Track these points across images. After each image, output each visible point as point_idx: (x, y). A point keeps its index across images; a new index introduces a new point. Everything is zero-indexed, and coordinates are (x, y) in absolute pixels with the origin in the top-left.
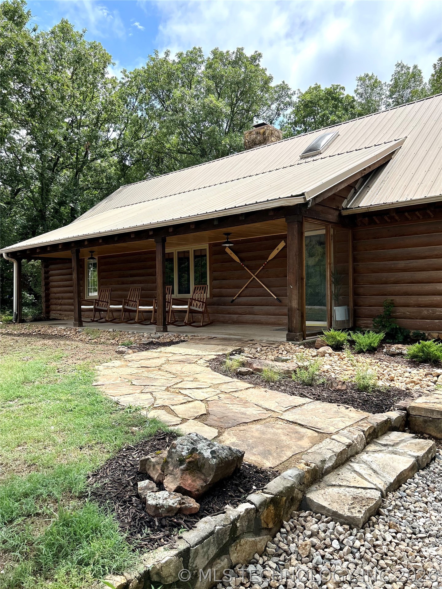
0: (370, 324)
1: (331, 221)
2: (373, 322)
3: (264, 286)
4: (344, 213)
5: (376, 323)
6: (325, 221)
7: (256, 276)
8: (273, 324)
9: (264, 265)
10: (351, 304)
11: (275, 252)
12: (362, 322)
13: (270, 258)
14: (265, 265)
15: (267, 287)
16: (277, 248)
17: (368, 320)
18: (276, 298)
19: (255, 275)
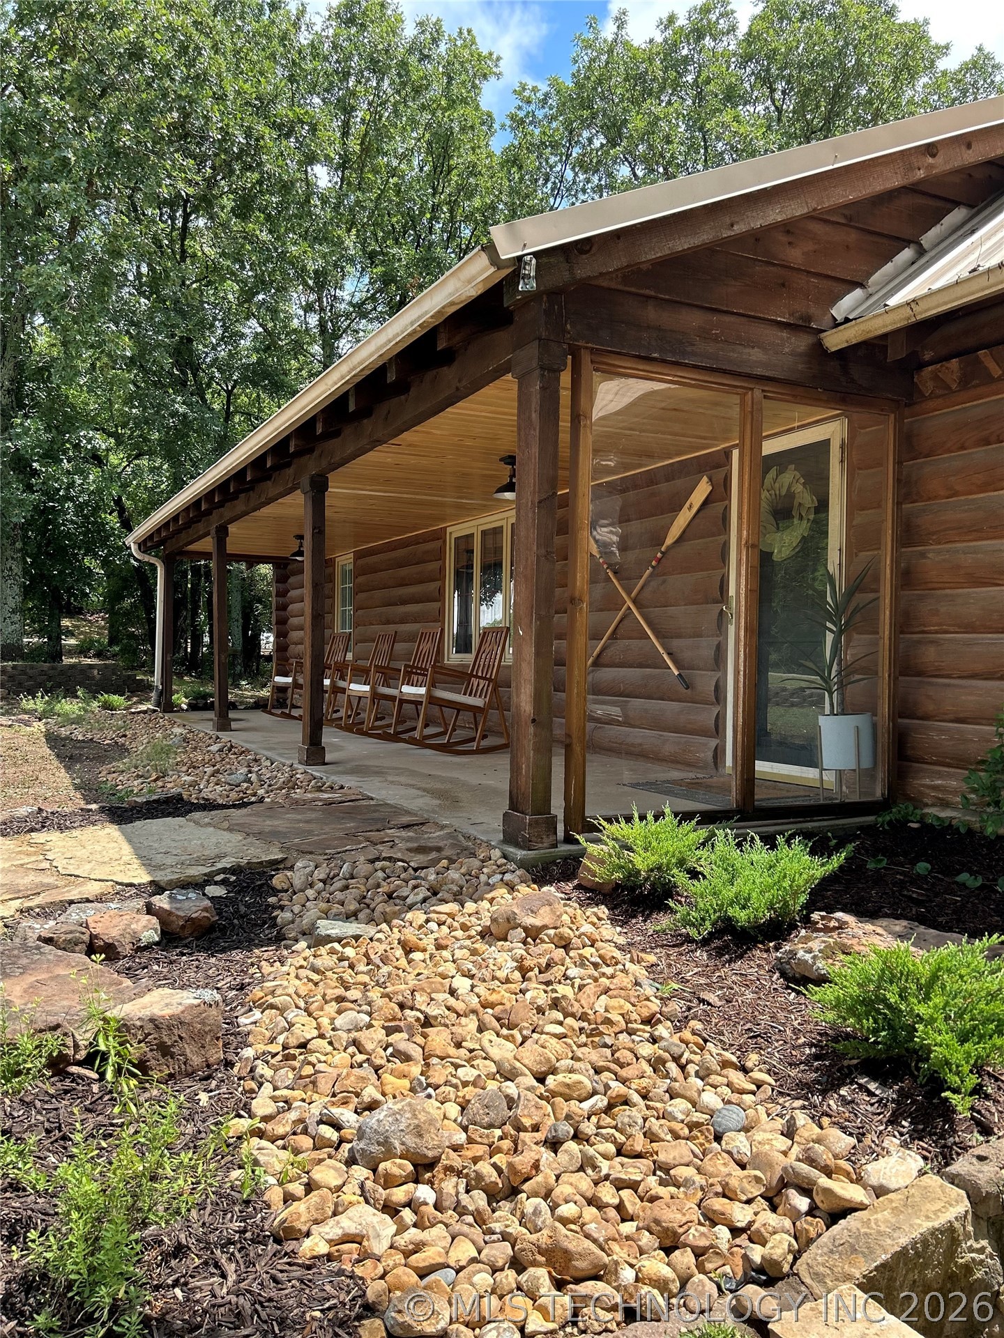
0: (955, 792)
1: (759, 371)
2: (964, 787)
3: (649, 632)
4: (835, 341)
5: (974, 791)
6: (725, 372)
7: (634, 602)
8: (673, 762)
9: (654, 563)
10: (884, 708)
11: (683, 518)
12: (928, 782)
13: (669, 541)
14: (659, 561)
15: (657, 637)
16: (687, 505)
17: (950, 776)
18: (676, 673)
19: (633, 595)
